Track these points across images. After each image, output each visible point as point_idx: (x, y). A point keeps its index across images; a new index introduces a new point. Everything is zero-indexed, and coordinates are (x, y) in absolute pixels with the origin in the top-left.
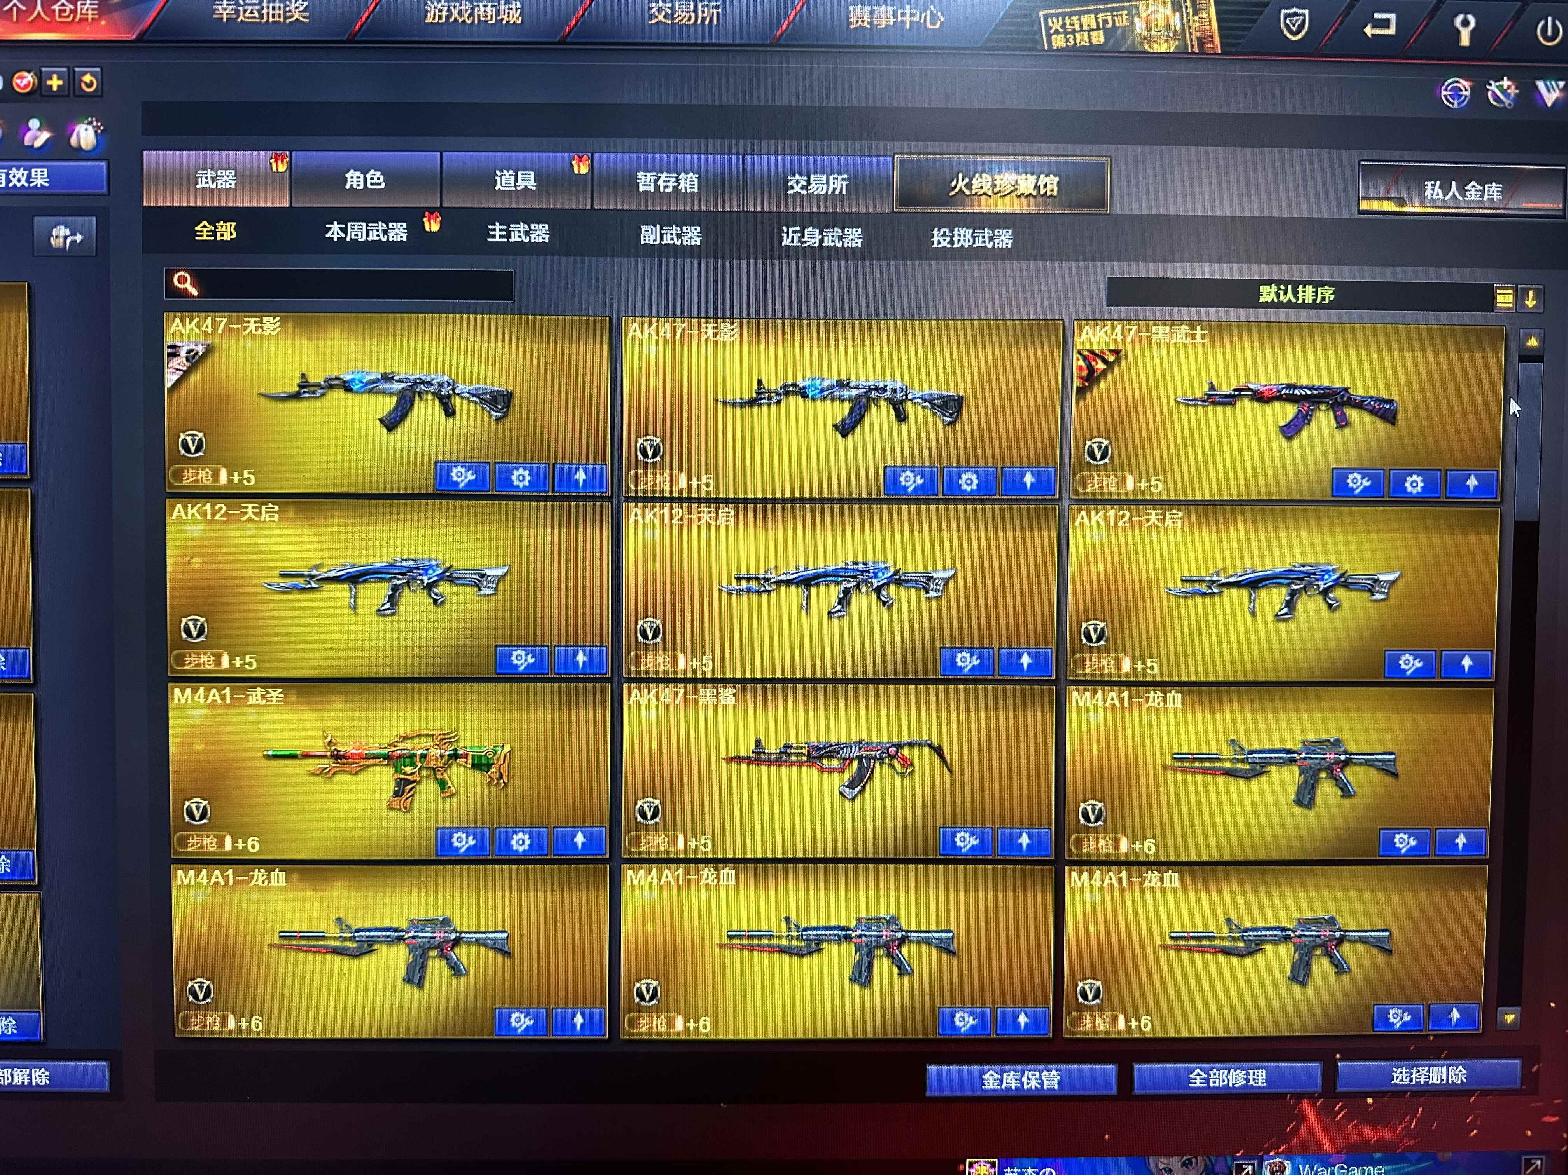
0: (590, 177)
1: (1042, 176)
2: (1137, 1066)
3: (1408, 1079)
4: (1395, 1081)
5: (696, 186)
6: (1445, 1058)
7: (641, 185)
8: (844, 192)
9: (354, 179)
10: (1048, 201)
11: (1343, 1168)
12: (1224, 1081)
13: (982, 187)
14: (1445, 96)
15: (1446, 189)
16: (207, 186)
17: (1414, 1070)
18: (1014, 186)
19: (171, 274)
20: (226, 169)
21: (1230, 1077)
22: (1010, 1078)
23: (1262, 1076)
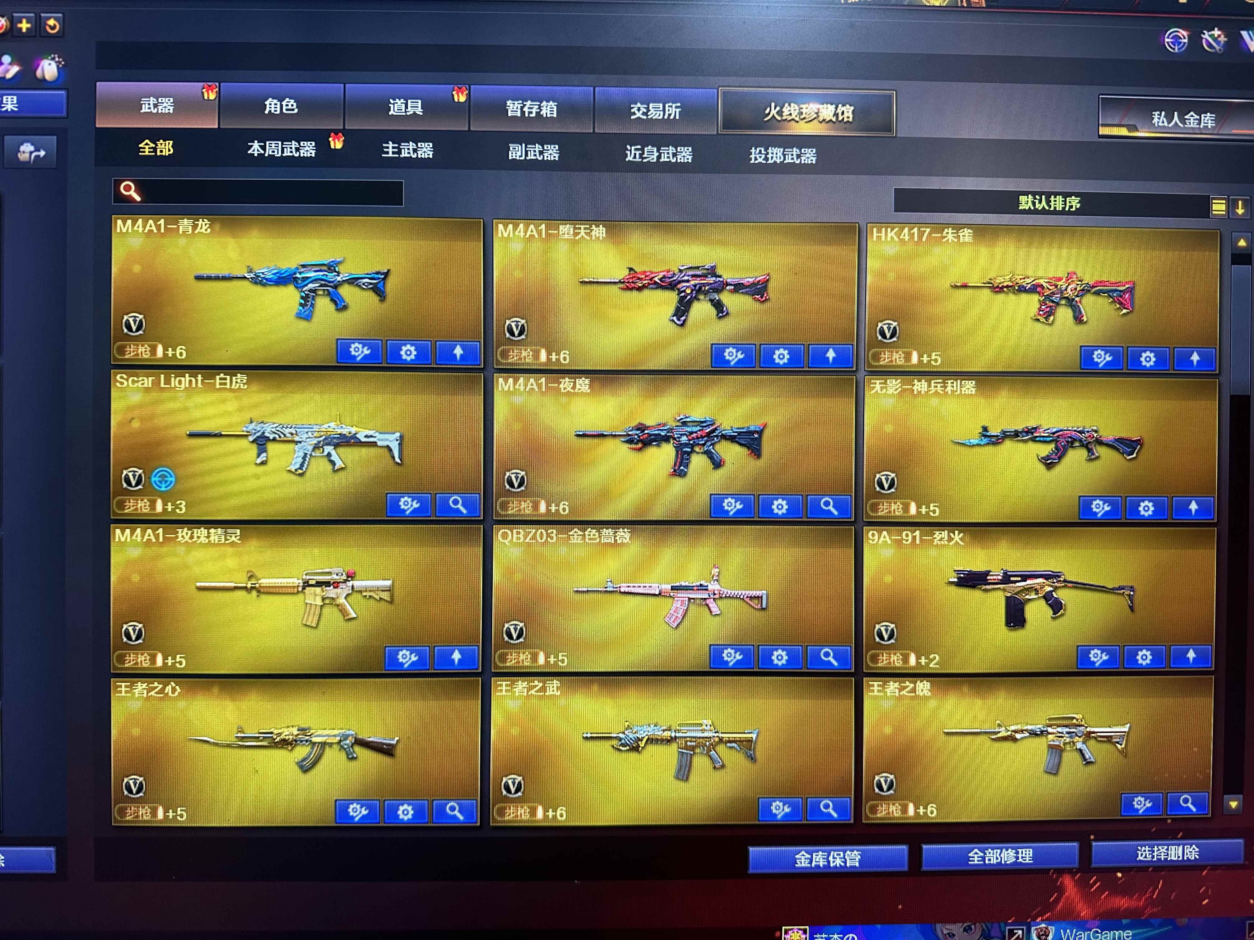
0: (467, 105)
1: (840, 106)
2: (924, 847)
3: (1150, 856)
4: (1140, 858)
5: (555, 112)
6: (1182, 838)
7: (509, 111)
8: (677, 117)
9: (272, 105)
10: (845, 126)
11: (1097, 932)
12: (997, 859)
13: (791, 114)
14: (1168, 43)
15: (1170, 118)
16: (149, 111)
17: (1156, 849)
18: (817, 113)
19: (118, 183)
20: (166, 97)
21: (1002, 855)
22: (818, 857)
23: (1029, 854)
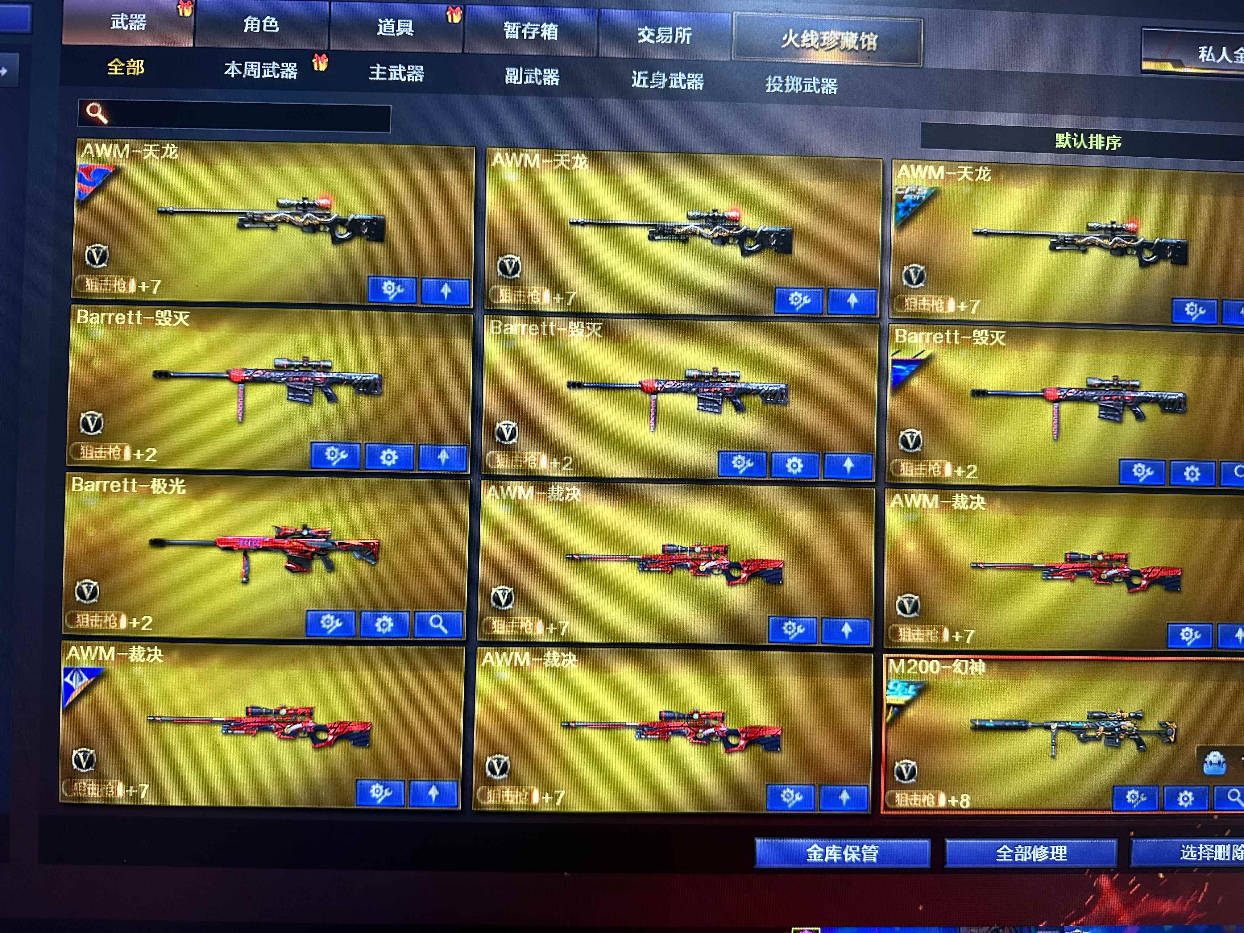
0: (462, 26)
1: (863, 33)
2: (948, 841)
3: (1195, 856)
4: (1184, 857)
5: (556, 35)
6: (1230, 836)
7: (507, 33)
8: (688, 42)
9: (251, 24)
10: (868, 55)
12: (1028, 856)
13: (810, 42)
15: (1218, 54)
16: (120, 27)
17: (1201, 848)
18: (837, 41)
19: (84, 104)
20: (138, 14)
21: (1034, 852)
22: (832, 851)
23: (1063, 851)
